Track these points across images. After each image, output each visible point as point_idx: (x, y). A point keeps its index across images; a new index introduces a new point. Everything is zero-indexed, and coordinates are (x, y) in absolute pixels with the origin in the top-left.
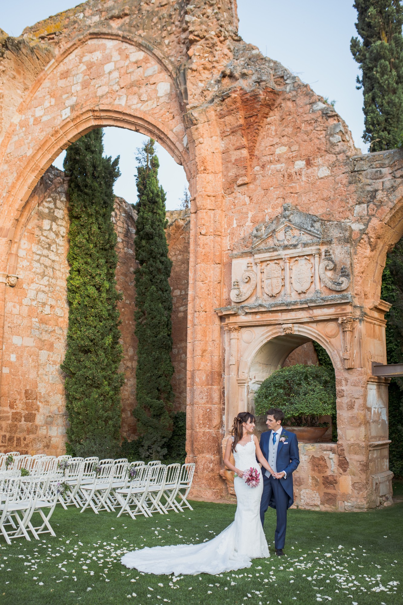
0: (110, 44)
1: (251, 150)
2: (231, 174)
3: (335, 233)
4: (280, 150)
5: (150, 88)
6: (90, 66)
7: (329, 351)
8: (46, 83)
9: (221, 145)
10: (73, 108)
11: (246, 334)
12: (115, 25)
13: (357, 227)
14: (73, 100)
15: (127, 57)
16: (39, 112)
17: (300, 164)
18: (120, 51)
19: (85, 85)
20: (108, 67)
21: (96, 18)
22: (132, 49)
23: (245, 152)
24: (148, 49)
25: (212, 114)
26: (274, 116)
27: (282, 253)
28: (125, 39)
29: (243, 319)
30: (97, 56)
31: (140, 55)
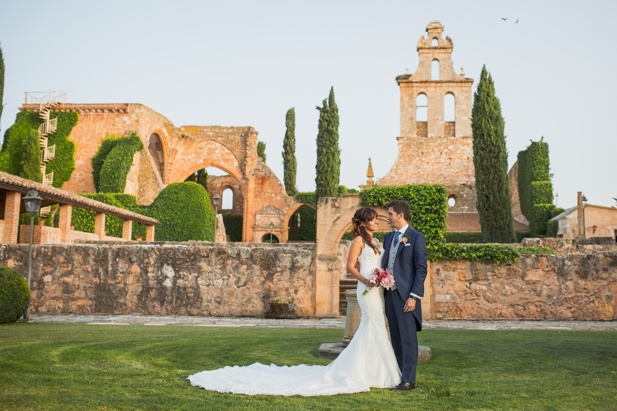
0: (218, 144)
1: (262, 189)
2: (257, 193)
3: (281, 213)
4: (269, 190)
5: (232, 162)
6: (210, 149)
7: (278, 238)
8: (193, 149)
9: (254, 186)
10: (204, 160)
11: (259, 232)
12: (220, 139)
13: (285, 212)
14: (204, 158)
15: (224, 150)
16: (190, 157)
17: (274, 195)
18: (221, 148)
19: (208, 154)
20: (217, 151)
21: (212, 133)
22: (225, 148)
23: (260, 189)
24: (231, 150)
25: (253, 179)
26: (268, 182)
27: (270, 216)
28: (223, 145)
29: (259, 229)
30: (213, 146)
31: (228, 151)
